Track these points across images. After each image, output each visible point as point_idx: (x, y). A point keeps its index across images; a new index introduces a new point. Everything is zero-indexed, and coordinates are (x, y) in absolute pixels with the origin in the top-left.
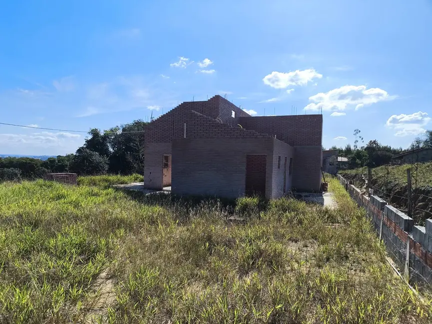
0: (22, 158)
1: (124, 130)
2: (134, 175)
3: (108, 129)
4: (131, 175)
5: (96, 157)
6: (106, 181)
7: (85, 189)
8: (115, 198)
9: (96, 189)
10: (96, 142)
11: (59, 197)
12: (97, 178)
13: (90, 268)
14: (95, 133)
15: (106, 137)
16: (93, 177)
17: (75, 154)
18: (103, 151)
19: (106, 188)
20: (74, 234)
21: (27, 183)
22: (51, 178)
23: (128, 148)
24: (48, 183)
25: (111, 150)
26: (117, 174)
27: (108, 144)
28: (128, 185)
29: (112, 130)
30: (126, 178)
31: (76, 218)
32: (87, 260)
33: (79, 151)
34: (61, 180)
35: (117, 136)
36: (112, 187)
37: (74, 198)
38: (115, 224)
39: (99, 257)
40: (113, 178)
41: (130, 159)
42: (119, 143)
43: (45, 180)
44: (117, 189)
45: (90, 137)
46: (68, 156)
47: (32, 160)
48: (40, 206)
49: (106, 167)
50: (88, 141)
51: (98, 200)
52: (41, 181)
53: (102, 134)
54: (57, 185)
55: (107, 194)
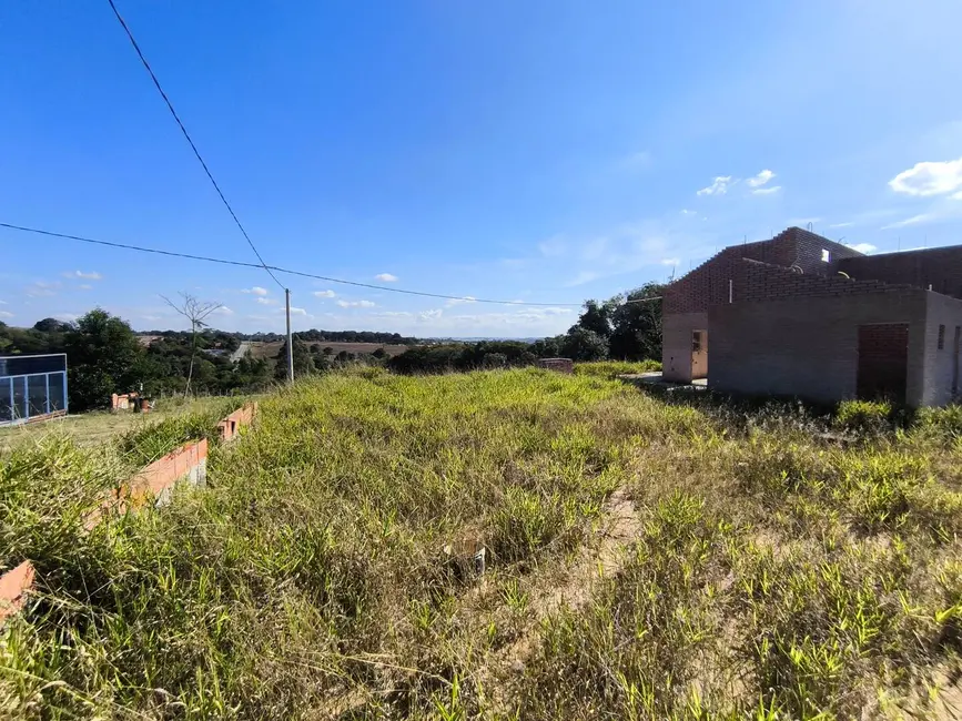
0: (507, 342)
1: (629, 298)
2: (646, 361)
3: (608, 299)
4: (642, 361)
5: (593, 338)
6: (611, 369)
7: (584, 379)
8: (624, 393)
9: (599, 381)
10: (593, 318)
11: (555, 389)
12: (597, 365)
13: (603, 481)
14: (591, 306)
15: (605, 309)
16: (592, 365)
17: (565, 334)
18: (601, 329)
19: (610, 378)
20: (577, 436)
21: (516, 371)
22: (544, 365)
23: (636, 323)
24: (540, 371)
25: (612, 327)
26: (623, 359)
27: (608, 320)
28: (639, 376)
29: (613, 300)
30: (634, 366)
31: (578, 417)
32: (599, 470)
33: (572, 330)
34: (553, 367)
35: (619, 307)
36: (619, 378)
37: (573, 390)
38: (625, 429)
39: (612, 468)
40: (617, 365)
41: (641, 338)
42: (622, 316)
43: (536, 366)
44: (625, 381)
45: (585, 311)
46: (557, 338)
47: (517, 343)
48: (534, 399)
49: (606, 351)
50: (582, 317)
51: (603, 394)
52: (532, 368)
53: (600, 307)
54: (550, 373)
55: (612, 387)
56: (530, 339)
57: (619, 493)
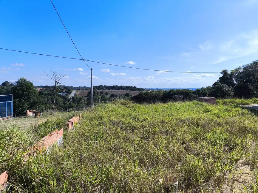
0: (183, 90)
1: (245, 68)
2: (254, 99)
4: (251, 99)
5: (226, 87)
6: (235, 102)
7: (221, 107)
8: (242, 114)
9: (229, 108)
10: (226, 78)
11: (207, 111)
12: (228, 100)
13: (233, 155)
14: (225, 73)
15: (232, 74)
16: (225, 100)
17: (211, 86)
18: (230, 84)
19: (235, 107)
20: (220, 133)
21: (188, 103)
22: (201, 100)
23: (249, 81)
24: (199, 103)
25: (235, 82)
26: (241, 98)
27: (234, 79)
28: (250, 106)
29: (236, 70)
30: (247, 101)
31: (219, 124)
32: (231, 150)
33: (215, 84)
34: (206, 101)
35: (239, 73)
36: (240, 107)
37: (216, 112)
38: (244, 131)
39: (238, 149)
40: (238, 100)
41: (251, 87)
42: (241, 78)
43: (198, 101)
44: (243, 108)
45: (221, 75)
46: (208, 88)
47: (188, 90)
48: (197, 115)
49: (232, 94)
50: (220, 78)
51: (231, 114)
52: (195, 101)
53: (229, 73)
54: (204, 104)
55: (237, 111)
56: (195, 88)
57: (241, 161)
